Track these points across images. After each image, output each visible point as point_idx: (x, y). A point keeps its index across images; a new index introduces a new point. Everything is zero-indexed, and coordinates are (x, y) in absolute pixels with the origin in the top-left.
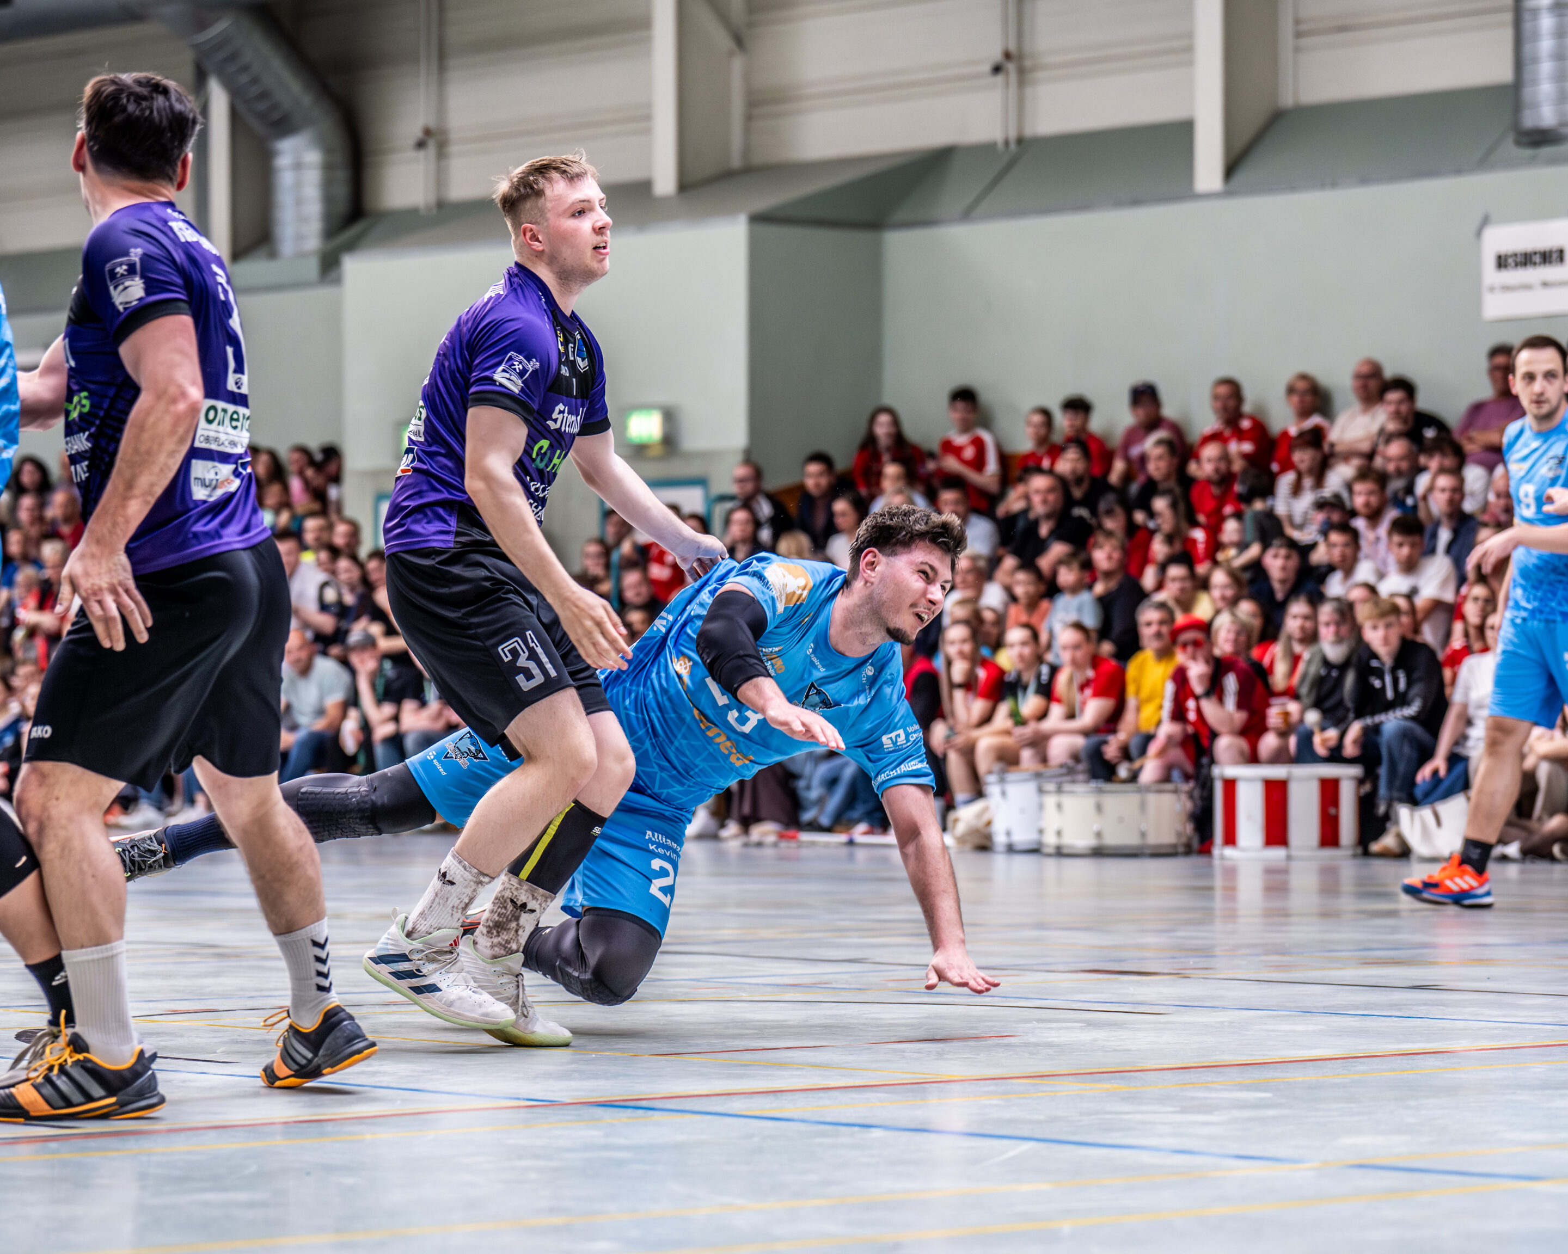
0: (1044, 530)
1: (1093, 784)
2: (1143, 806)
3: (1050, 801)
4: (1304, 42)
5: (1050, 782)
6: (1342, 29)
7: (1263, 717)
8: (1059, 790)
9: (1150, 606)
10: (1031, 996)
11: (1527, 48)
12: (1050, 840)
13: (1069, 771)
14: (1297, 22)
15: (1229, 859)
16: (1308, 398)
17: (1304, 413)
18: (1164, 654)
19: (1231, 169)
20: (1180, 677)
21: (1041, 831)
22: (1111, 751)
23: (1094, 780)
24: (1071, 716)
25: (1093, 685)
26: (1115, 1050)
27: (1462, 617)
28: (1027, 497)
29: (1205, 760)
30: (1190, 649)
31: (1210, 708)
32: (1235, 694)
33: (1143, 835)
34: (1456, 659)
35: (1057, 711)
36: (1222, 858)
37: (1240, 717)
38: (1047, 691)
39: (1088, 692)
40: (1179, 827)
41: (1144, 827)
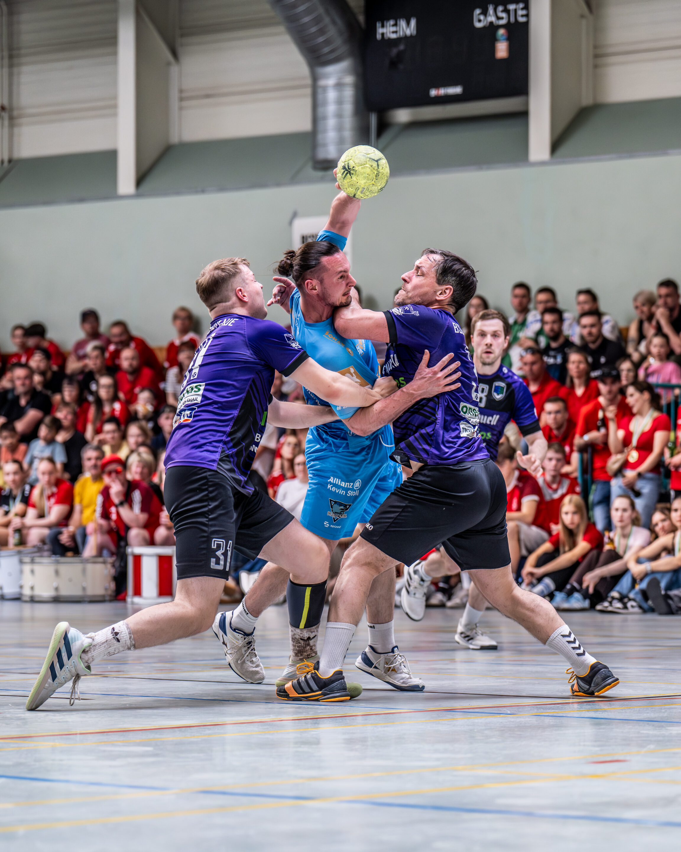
0: (23, 402)
1: (54, 558)
2: (84, 571)
3: (27, 568)
4: (185, 104)
5: (27, 556)
6: (208, 96)
7: (158, 517)
8: (33, 562)
9: (91, 448)
10: (9, 688)
11: (320, 110)
12: (27, 592)
13: (39, 550)
14: (181, 91)
15: (137, 604)
16: (187, 322)
17: (184, 331)
18: (97, 478)
19: (140, 181)
20: (106, 492)
21: (21, 587)
22: (64, 538)
23: (54, 556)
24: (41, 516)
25: (56, 496)
26: (59, 722)
27: (281, 456)
28: (12, 381)
29: (122, 544)
30: (114, 475)
31: (125, 512)
32: (139, 503)
33: (84, 589)
34: (276, 482)
35: (31, 512)
36: (133, 603)
37: (143, 517)
38: (26, 500)
39: (53, 500)
40: (107, 585)
41: (84, 584)
